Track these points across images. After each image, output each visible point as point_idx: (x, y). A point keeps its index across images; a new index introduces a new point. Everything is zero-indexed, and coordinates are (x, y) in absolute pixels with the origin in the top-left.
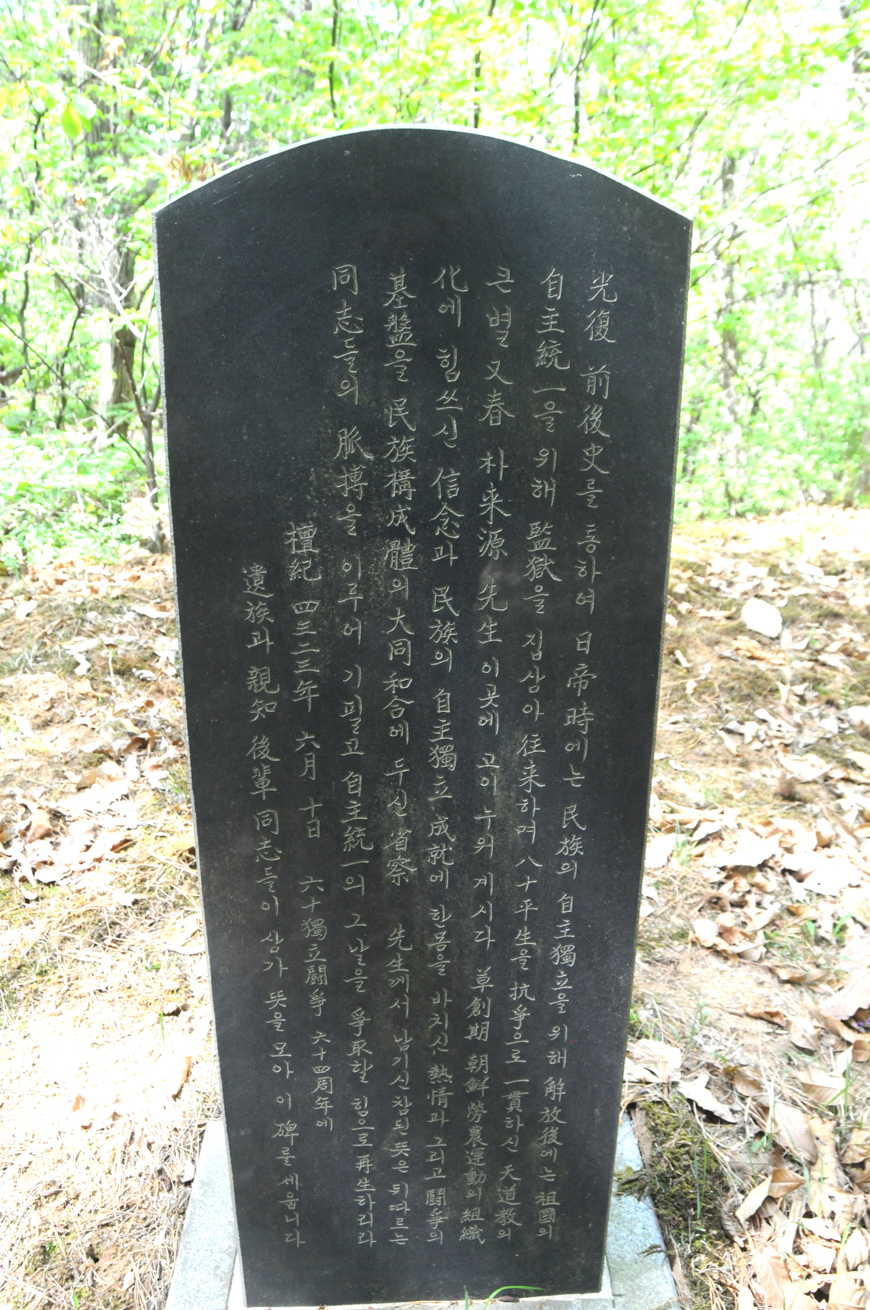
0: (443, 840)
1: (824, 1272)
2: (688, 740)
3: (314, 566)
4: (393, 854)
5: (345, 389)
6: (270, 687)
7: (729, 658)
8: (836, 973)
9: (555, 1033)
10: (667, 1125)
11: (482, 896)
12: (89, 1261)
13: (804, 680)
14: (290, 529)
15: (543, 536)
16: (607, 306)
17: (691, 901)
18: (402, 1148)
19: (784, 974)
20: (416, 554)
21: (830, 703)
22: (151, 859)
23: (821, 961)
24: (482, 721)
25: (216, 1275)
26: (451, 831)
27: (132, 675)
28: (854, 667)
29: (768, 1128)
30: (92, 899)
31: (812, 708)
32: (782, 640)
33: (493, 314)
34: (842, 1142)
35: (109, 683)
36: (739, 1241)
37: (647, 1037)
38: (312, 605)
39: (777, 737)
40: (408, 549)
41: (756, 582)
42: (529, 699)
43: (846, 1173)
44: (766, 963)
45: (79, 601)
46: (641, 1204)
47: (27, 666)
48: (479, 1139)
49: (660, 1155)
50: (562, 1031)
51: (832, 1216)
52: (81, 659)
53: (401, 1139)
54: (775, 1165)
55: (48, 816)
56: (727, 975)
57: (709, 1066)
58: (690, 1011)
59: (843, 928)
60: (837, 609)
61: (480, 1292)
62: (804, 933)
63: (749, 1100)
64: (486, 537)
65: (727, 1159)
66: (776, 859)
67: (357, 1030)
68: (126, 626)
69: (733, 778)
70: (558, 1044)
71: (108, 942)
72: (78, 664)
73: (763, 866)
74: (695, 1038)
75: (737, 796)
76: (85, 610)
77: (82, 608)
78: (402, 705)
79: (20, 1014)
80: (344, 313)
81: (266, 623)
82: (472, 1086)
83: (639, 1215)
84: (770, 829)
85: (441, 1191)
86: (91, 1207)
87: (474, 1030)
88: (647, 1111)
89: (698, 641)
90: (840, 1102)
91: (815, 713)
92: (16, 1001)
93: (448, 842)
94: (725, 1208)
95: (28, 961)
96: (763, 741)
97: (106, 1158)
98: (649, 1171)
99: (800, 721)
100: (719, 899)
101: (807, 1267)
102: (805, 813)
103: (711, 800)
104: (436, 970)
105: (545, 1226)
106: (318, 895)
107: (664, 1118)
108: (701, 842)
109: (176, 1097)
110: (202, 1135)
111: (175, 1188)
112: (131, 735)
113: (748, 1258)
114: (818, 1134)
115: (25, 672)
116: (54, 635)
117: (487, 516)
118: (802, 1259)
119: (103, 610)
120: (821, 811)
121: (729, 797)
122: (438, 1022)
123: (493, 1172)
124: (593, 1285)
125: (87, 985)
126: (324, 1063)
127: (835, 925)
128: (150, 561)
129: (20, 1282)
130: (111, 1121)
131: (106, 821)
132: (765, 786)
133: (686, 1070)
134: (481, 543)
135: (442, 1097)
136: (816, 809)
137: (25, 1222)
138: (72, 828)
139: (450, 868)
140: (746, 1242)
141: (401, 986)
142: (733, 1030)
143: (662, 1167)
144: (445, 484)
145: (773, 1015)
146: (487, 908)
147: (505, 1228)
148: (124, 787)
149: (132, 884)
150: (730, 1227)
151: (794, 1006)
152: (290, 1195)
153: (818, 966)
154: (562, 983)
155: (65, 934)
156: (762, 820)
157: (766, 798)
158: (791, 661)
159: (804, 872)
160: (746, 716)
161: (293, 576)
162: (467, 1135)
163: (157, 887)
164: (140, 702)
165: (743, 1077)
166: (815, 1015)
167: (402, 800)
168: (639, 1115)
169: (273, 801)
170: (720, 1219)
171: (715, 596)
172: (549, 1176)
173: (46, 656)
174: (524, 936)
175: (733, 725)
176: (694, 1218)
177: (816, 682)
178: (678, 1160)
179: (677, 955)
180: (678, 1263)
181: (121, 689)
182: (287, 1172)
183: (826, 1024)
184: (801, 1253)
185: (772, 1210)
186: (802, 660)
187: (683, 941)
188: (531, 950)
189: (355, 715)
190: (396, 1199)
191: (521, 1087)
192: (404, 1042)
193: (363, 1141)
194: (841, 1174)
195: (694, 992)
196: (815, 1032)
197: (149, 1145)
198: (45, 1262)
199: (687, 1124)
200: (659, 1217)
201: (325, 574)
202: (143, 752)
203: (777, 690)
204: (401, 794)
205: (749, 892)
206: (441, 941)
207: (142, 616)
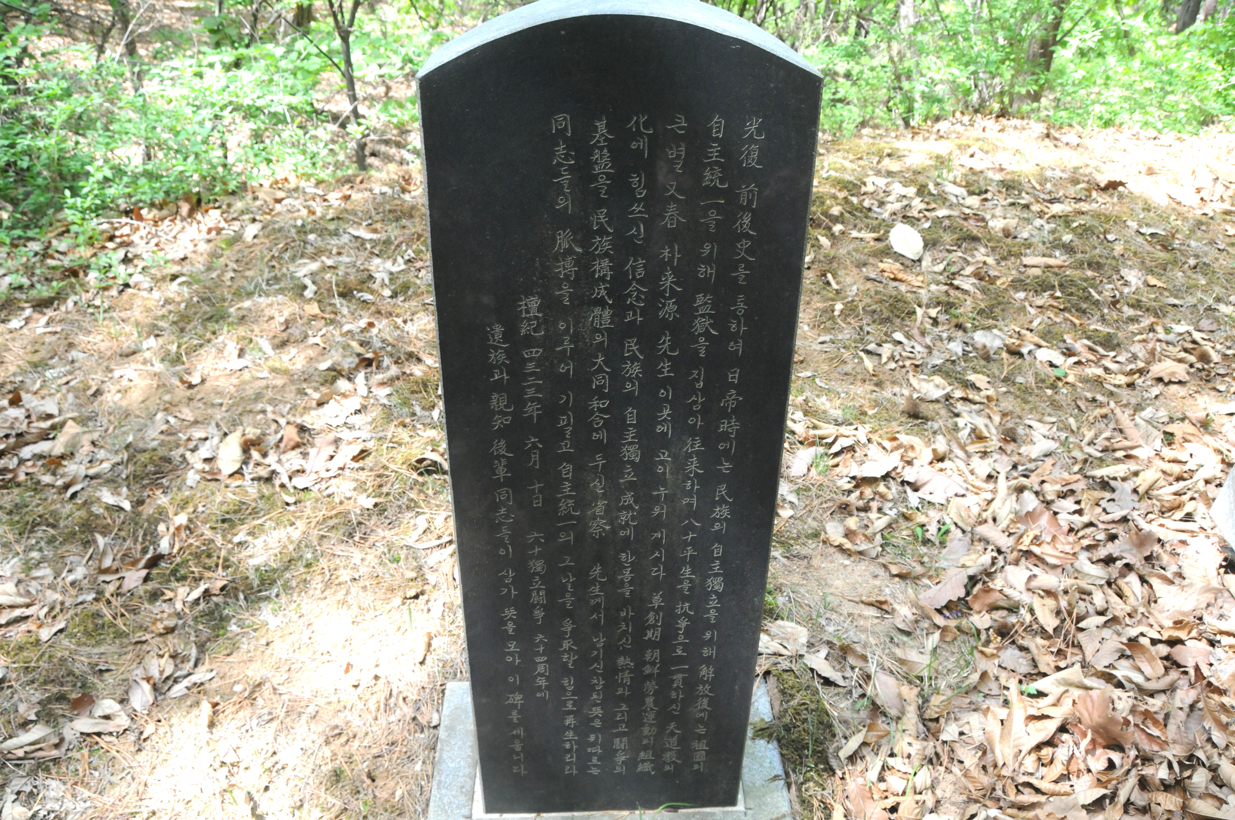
0: (629, 508)
1: (898, 795)
2: (832, 359)
3: (539, 325)
4: (594, 517)
5: (561, 203)
6: (507, 406)
7: (875, 280)
8: (936, 570)
9: (708, 635)
10: (792, 688)
11: (657, 544)
12: (369, 781)
13: (939, 304)
14: (522, 300)
15: (706, 303)
16: (756, 142)
17: (825, 506)
18: (598, 711)
19: (894, 570)
20: (612, 316)
21: (959, 326)
22: (385, 467)
23: (926, 559)
24: (659, 429)
25: (462, 792)
26: (636, 502)
27: (353, 296)
28: (984, 291)
29: (869, 691)
30: (341, 503)
31: (943, 330)
32: (924, 263)
33: (671, 149)
34: (923, 703)
35: (334, 305)
36: (839, 773)
37: (783, 619)
38: (537, 352)
39: (910, 358)
40: (607, 314)
41: (905, 202)
42: (694, 414)
43: (924, 725)
44: (881, 560)
45: (299, 223)
46: (770, 746)
47: (261, 290)
48: (652, 705)
49: (786, 711)
50: (713, 634)
51: (909, 756)
52: (307, 281)
53: (596, 705)
54: (871, 719)
55: (296, 430)
56: (849, 569)
57: (829, 643)
58: (817, 598)
59: (947, 532)
60: (975, 232)
61: (650, 804)
62: (914, 536)
63: (857, 670)
64: (664, 305)
65: (836, 714)
66: (898, 470)
67: (566, 633)
68: (343, 248)
69: (869, 396)
70: (710, 643)
71: (357, 539)
72: (305, 287)
73: (886, 477)
74: (820, 620)
75: (871, 412)
76: (305, 232)
77: (302, 230)
78: (601, 418)
79: (295, 598)
80: (561, 149)
81: (503, 363)
82: (648, 670)
83: (768, 754)
84: (895, 444)
85: (625, 739)
86: (365, 743)
87: (650, 634)
88: (778, 677)
89: (848, 262)
90: (925, 674)
91: (945, 335)
92: (291, 588)
93: (633, 509)
94: (831, 750)
95: (295, 555)
96: (897, 362)
97: (373, 708)
98: (777, 722)
99: (931, 344)
100: (847, 505)
101: (886, 791)
102: (926, 430)
103: (848, 416)
104: (624, 594)
105: (699, 763)
106: (540, 545)
107: (790, 683)
108: (836, 454)
109: (422, 663)
110: (443, 691)
111: (426, 730)
112: (359, 355)
113: (845, 785)
114: (906, 697)
115: (260, 296)
116: (280, 258)
117: (665, 291)
118: (882, 786)
119: (322, 232)
120: (940, 428)
121: (864, 414)
122: (624, 627)
123: (661, 725)
124: (731, 801)
125: (345, 575)
126: (543, 655)
127: (939, 529)
128: (359, 179)
129: (323, 794)
130: (374, 682)
131: (346, 435)
132: (895, 404)
133: (810, 645)
134: (660, 309)
135: (626, 677)
136: (936, 426)
137: (320, 754)
138: (318, 441)
139: (635, 527)
140: (844, 773)
141: (599, 605)
142: (850, 615)
143: (787, 720)
144: (634, 268)
145: (882, 603)
146: (660, 553)
147: (669, 764)
148: (355, 403)
149: (371, 490)
150: (833, 763)
151: (901, 596)
152: (517, 741)
153: (922, 563)
154: (714, 602)
155: (322, 533)
156: (889, 436)
157: (895, 415)
158: (928, 285)
159: (919, 484)
160: (884, 338)
161: (523, 332)
162: (644, 703)
163: (392, 492)
164: (363, 323)
165: (854, 652)
166: (915, 605)
167: (600, 482)
168: (772, 680)
169: (508, 483)
170: (827, 757)
171: (867, 217)
172: (701, 730)
173: (276, 279)
174: (687, 571)
175: (872, 347)
176: (807, 757)
177: (948, 306)
178: (798, 714)
179: (810, 552)
180: (794, 788)
181: (345, 311)
182: (516, 726)
183: (923, 612)
184: (884, 781)
185: (866, 751)
186: (938, 283)
187: (816, 540)
188: (691, 580)
189: (568, 425)
190: (593, 745)
191: (683, 671)
192: (600, 641)
193: (570, 706)
194: (921, 726)
195: (822, 583)
196: (913, 618)
197: (404, 699)
198: (338, 781)
199: (808, 687)
200: (782, 755)
201: (547, 330)
202: (369, 370)
203: (914, 312)
204: (600, 478)
205: (873, 499)
206: (627, 575)
207: (357, 238)
